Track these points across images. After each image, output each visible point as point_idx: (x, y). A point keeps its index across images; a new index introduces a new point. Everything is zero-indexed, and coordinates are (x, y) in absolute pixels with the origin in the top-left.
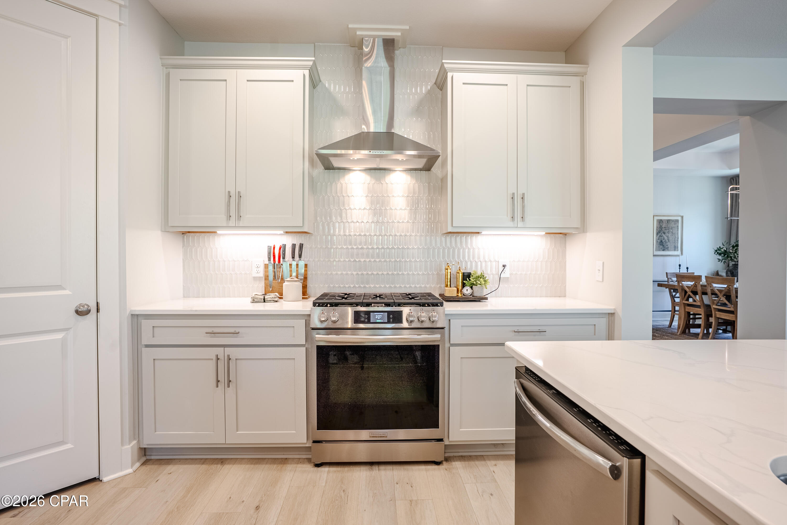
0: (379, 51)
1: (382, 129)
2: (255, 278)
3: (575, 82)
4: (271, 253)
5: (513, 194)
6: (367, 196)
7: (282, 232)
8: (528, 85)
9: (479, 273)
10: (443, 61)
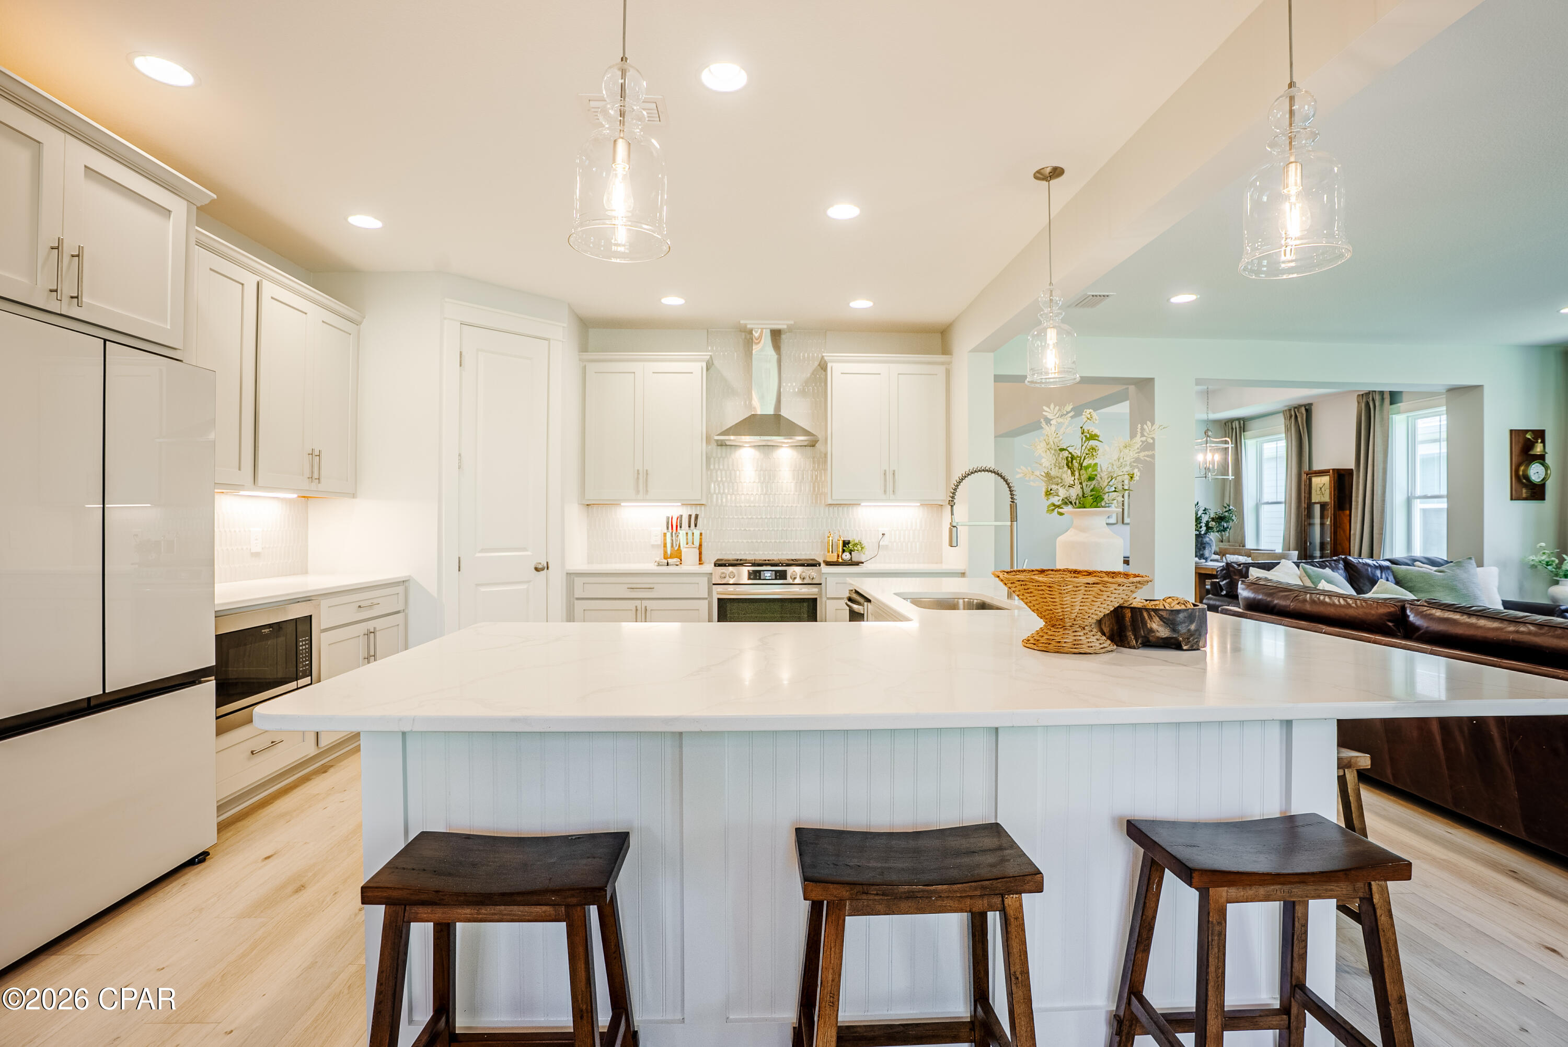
0: (767, 339)
1: (770, 411)
2: (653, 546)
3: (941, 370)
4: (669, 524)
5: (885, 471)
6: (756, 470)
7: (680, 504)
8: (899, 374)
9: (857, 541)
10: (824, 354)
